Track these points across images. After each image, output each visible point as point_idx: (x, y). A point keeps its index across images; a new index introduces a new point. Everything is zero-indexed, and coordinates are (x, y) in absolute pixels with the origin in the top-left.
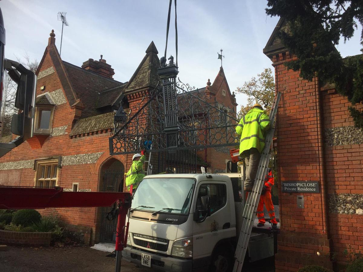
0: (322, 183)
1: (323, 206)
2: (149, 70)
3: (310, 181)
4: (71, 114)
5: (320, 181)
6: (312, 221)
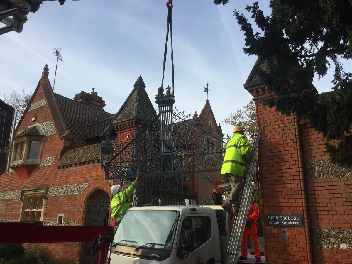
0: (305, 217)
1: (307, 240)
2: (136, 103)
3: (294, 215)
4: (60, 144)
5: (303, 214)
6: (297, 256)
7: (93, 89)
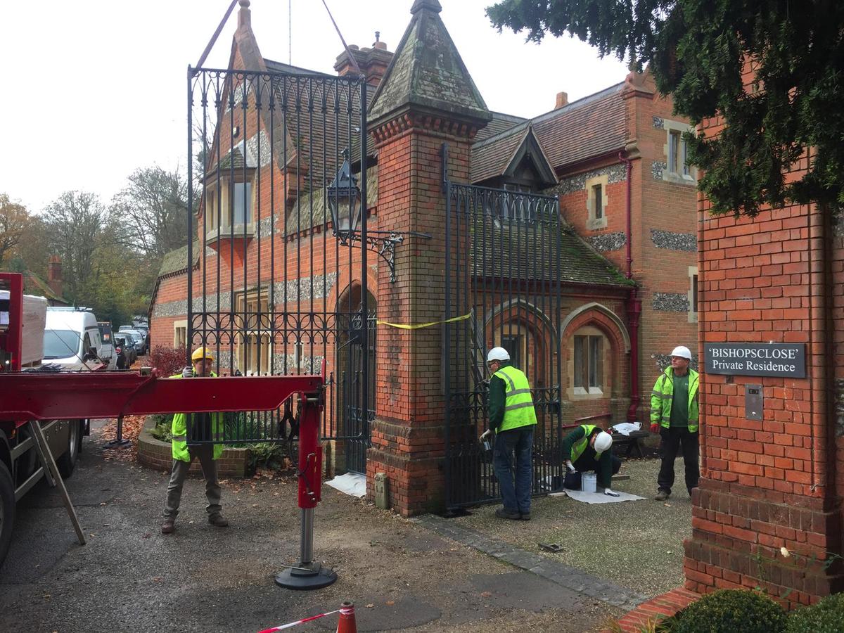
0: (815, 349)
1: (815, 416)
5: (810, 342)
6: (784, 457)
7: (377, 35)
